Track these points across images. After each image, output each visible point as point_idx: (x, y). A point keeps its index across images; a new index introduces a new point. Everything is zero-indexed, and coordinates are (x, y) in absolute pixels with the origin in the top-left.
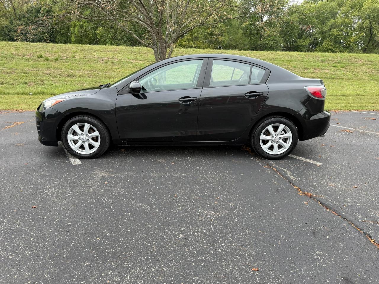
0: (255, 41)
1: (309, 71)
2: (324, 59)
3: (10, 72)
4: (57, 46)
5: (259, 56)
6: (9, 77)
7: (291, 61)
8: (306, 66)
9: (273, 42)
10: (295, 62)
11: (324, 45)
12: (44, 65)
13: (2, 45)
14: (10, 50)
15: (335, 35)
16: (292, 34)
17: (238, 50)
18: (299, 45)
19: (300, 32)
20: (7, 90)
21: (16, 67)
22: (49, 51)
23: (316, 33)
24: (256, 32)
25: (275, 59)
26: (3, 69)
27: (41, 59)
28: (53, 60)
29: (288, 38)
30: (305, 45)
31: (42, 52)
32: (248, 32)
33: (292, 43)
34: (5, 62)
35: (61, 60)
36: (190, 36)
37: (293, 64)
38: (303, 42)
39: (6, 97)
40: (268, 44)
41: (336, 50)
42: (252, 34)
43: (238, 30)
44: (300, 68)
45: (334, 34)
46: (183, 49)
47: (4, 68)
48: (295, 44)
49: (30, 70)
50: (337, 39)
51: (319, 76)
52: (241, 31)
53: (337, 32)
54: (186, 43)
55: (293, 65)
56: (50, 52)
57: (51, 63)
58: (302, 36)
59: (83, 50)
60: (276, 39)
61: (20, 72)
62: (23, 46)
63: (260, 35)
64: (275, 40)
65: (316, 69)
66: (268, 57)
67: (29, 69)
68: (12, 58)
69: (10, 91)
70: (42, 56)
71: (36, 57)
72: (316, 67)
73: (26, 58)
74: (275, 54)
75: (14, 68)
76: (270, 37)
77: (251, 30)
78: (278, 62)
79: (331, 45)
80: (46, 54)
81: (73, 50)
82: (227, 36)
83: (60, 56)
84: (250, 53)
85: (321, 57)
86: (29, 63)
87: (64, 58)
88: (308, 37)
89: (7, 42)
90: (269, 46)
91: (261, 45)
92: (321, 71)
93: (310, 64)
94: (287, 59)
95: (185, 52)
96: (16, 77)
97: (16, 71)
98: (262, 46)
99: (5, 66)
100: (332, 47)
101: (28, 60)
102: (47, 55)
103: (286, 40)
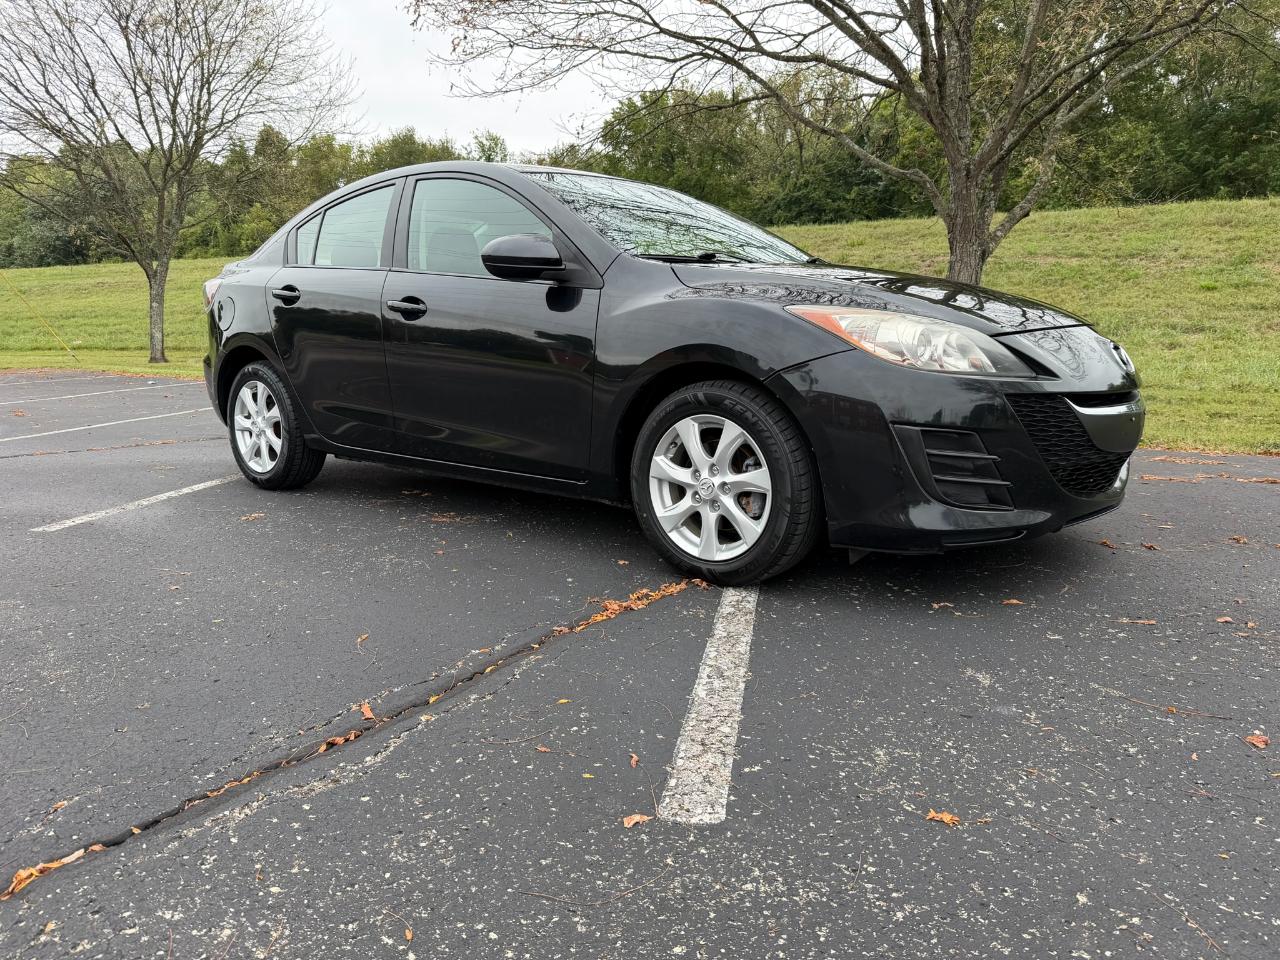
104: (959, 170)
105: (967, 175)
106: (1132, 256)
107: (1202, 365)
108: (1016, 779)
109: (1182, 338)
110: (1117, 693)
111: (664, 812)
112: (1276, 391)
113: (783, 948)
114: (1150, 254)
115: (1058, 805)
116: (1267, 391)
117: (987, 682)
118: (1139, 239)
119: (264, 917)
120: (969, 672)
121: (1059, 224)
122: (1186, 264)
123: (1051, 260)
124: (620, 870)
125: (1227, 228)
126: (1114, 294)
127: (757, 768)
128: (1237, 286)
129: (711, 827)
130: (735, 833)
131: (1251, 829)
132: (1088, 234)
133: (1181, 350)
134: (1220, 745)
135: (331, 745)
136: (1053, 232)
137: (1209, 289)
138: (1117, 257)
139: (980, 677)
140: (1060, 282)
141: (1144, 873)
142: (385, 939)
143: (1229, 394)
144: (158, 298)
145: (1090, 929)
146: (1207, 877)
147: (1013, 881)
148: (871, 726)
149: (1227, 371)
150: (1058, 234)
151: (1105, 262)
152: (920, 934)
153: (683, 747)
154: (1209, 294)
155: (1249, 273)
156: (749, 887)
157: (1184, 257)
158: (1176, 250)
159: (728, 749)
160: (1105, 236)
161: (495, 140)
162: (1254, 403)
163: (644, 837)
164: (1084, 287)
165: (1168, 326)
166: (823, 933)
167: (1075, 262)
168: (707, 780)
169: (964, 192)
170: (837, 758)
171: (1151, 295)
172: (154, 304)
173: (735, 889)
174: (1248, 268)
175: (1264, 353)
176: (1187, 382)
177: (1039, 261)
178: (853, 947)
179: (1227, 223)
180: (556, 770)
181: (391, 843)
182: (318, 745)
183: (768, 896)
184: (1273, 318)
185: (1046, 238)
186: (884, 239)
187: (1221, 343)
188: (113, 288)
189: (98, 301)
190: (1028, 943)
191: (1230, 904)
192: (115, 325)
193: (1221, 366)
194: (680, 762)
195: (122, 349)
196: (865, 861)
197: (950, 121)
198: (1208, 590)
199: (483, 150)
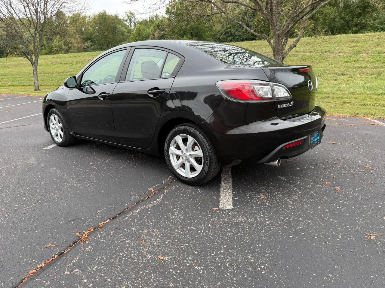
104: (276, 35)
105: (278, 36)
106: (326, 52)
107: (343, 86)
108: (289, 199)
109: (339, 77)
110: (311, 181)
111: (221, 207)
112: (362, 94)
113: (247, 229)
114: (331, 51)
115: (297, 203)
116: (360, 94)
117: (283, 179)
118: (328, 47)
119: (152, 228)
120: (279, 177)
121: (305, 42)
122: (341, 54)
123: (302, 53)
124: (215, 217)
125: (353, 43)
126: (320, 64)
127: (237, 198)
128: (355, 61)
129: (230, 209)
130: (235, 210)
131: (333, 206)
132: (313, 45)
133: (338, 81)
134: (330, 191)
135: (148, 197)
136: (303, 45)
137: (347, 62)
138: (321, 52)
139: (282, 178)
140: (305, 60)
141: (312, 214)
142: (176, 230)
143: (350, 96)
144: (36, 70)
145: (302, 223)
146: (323, 214)
147: (288, 216)
148: (259, 189)
149: (350, 88)
150: (305, 45)
151: (318, 54)
152: (271, 226)
153: (221, 195)
154: (347, 64)
155: (358, 57)
156: (239, 219)
157: (340, 52)
158: (338, 50)
159: (231, 195)
160: (318, 46)
161: (132, 14)
162: (356, 98)
163: (218, 211)
164: (312, 62)
165: (335, 74)
166: (254, 226)
167: (309, 54)
168: (227, 201)
169: (278, 41)
170: (253, 196)
171: (331, 64)
172: (35, 73)
173: (237, 220)
174: (358, 55)
175: (361, 82)
176: (339, 92)
177: (299, 54)
178: (260, 228)
179: (353, 41)
180: (197, 200)
181: (170, 215)
182: (146, 197)
183: (243, 220)
184: (364, 71)
185: (301, 46)
186: (254, 47)
187: (349, 79)
188: (16, 65)
189: (12, 70)
190: (290, 226)
191: (327, 218)
192: (19, 78)
193: (348, 86)
194: (221, 198)
195: (23, 86)
196: (261, 214)
197: (274, 21)
198: (333, 156)
199: (128, 17)
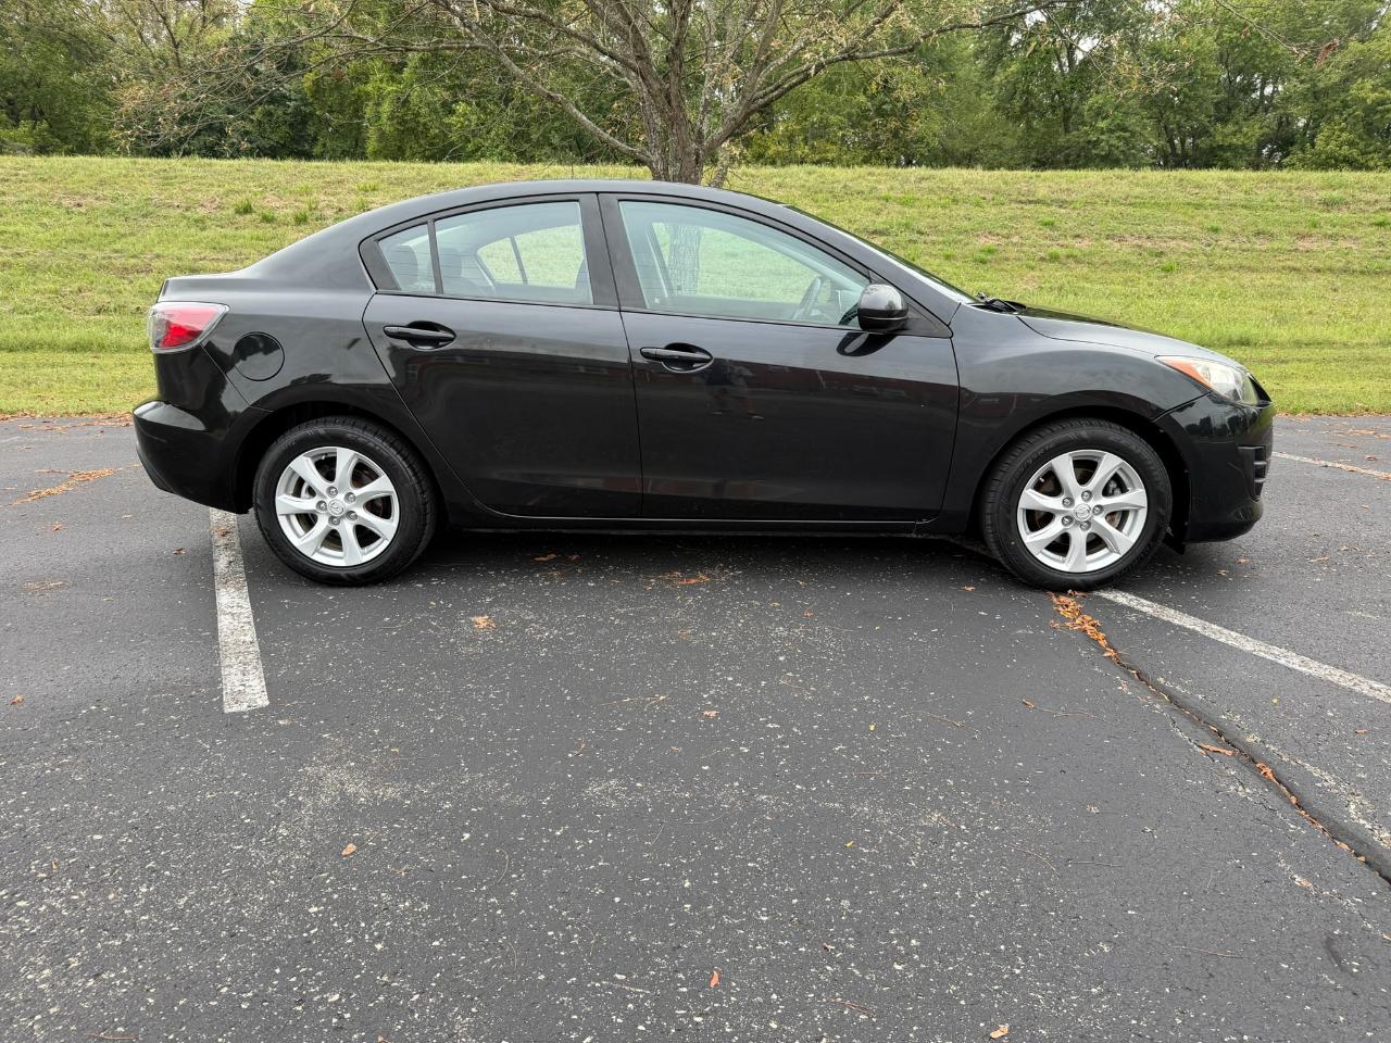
0: (1044, 134)
1: (1276, 245)
2: (1335, 194)
3: (135, 265)
4: (303, 171)
5: (1068, 190)
6: (129, 288)
7: (1198, 206)
8: (1261, 227)
9: (1118, 138)
10: (1216, 211)
11: (1319, 141)
12: (258, 239)
13: (117, 171)
14: (141, 189)
15: (1369, 101)
16: (1193, 105)
17: (984, 170)
18: (1221, 147)
19: (1223, 95)
20: (115, 335)
21: (157, 250)
22: (276, 187)
23: (1287, 99)
24: (1046, 101)
25: (1133, 201)
26: (110, 258)
27: (248, 216)
28: (291, 219)
29: (1173, 118)
30: (1243, 146)
31: (250, 193)
32: (1017, 103)
33: (1190, 140)
34: (122, 231)
35: (317, 219)
36: (798, 123)
37: (1206, 217)
38: (1234, 133)
39: (107, 360)
40: (1096, 144)
41: (1371, 164)
42: (1032, 108)
43: (978, 94)
44: (1235, 234)
45: (1364, 100)
46: (769, 170)
47: (116, 252)
48: (1204, 142)
49: (205, 258)
50: (1378, 116)
51: (1317, 264)
52: (988, 101)
53: (1374, 89)
54: (780, 149)
55: (1208, 224)
56: (282, 192)
57: (280, 231)
58: (1230, 109)
59: (400, 182)
60: (1127, 124)
61: (171, 268)
62: (188, 171)
63: (1067, 110)
64: (1125, 129)
65: (1303, 237)
66: (1106, 194)
67: (202, 256)
68: (145, 216)
69: (125, 339)
70: (251, 209)
71: (231, 211)
72: (1301, 229)
73: (196, 216)
74: (1131, 178)
75: (151, 251)
76: (1103, 119)
77: (1028, 92)
78: (1146, 211)
79: (1351, 144)
80: (265, 198)
81: (362, 182)
82: (938, 117)
83: (314, 206)
84: (1031, 178)
85: (1323, 189)
86: (205, 233)
87: (328, 212)
88: (1255, 113)
89: (133, 160)
90: (1103, 153)
91: (1068, 148)
92: (1327, 244)
93: (1275, 215)
94: (1181, 197)
95: (776, 180)
96: (155, 286)
97: (157, 264)
98: (1074, 152)
99: (118, 246)
100: (1355, 152)
101: (200, 223)
102: (270, 202)
103: (1166, 128)
